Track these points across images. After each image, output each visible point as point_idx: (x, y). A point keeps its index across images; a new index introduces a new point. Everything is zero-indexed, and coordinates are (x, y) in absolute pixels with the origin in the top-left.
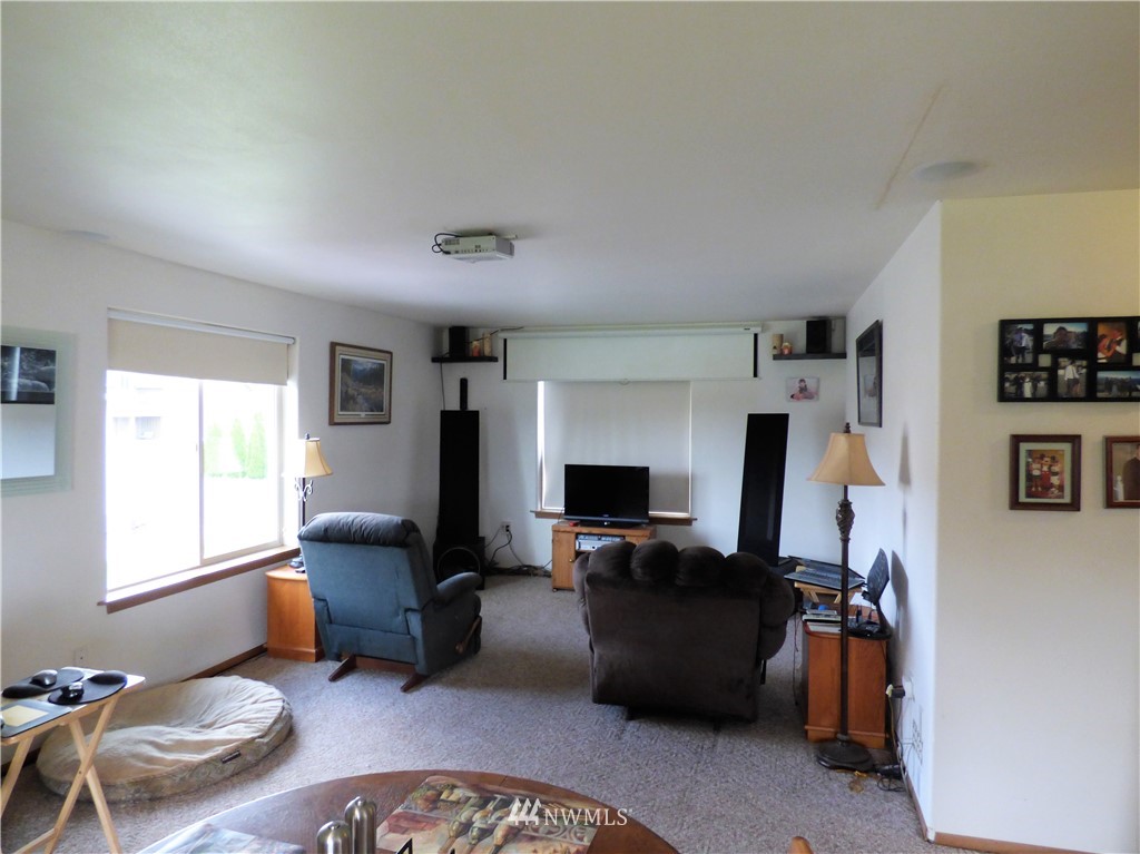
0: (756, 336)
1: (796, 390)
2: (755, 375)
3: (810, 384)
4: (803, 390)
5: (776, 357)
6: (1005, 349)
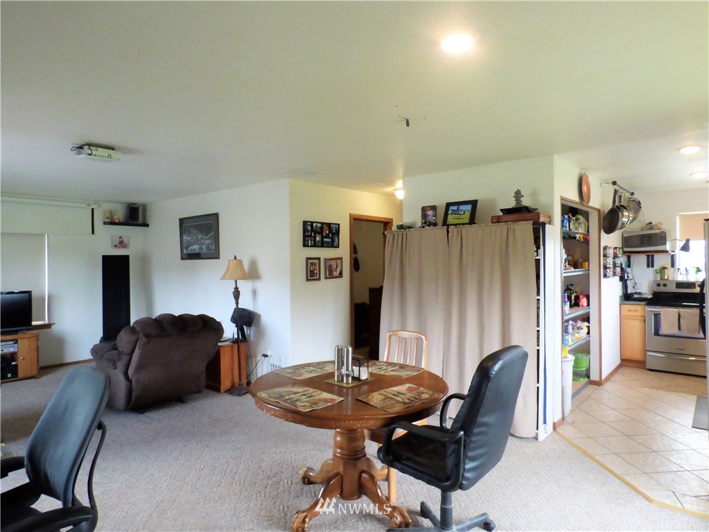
0: (93, 210)
1: (117, 243)
2: (93, 233)
3: (125, 240)
4: (121, 242)
5: (105, 223)
6: (305, 230)
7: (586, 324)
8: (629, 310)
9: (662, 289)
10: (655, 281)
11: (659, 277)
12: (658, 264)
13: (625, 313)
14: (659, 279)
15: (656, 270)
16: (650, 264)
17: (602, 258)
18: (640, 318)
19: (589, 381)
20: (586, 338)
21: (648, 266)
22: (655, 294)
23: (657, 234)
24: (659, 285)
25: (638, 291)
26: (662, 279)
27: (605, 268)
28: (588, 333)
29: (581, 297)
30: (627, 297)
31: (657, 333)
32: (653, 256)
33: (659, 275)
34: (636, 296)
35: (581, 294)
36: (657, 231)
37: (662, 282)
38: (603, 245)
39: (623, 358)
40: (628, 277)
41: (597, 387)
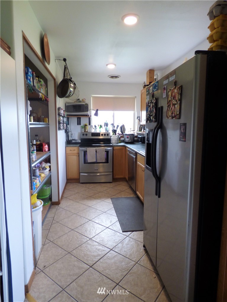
7: (49, 164)
8: (71, 150)
9: (85, 137)
10: (82, 132)
11: (83, 130)
12: (83, 123)
13: (68, 152)
14: (83, 131)
15: (82, 126)
16: (79, 123)
17: (57, 116)
18: (76, 154)
19: (52, 203)
20: (49, 174)
21: (78, 124)
22: (82, 140)
23: (83, 105)
24: (83, 135)
25: (73, 138)
26: (84, 131)
27: (59, 123)
28: (50, 170)
29: (44, 144)
30: (69, 142)
31: (85, 162)
32: (80, 118)
33: (83, 129)
34: (73, 141)
35: (44, 142)
36: (84, 103)
37: (85, 133)
38: (57, 106)
39: (68, 178)
40: (69, 130)
41: (57, 206)
